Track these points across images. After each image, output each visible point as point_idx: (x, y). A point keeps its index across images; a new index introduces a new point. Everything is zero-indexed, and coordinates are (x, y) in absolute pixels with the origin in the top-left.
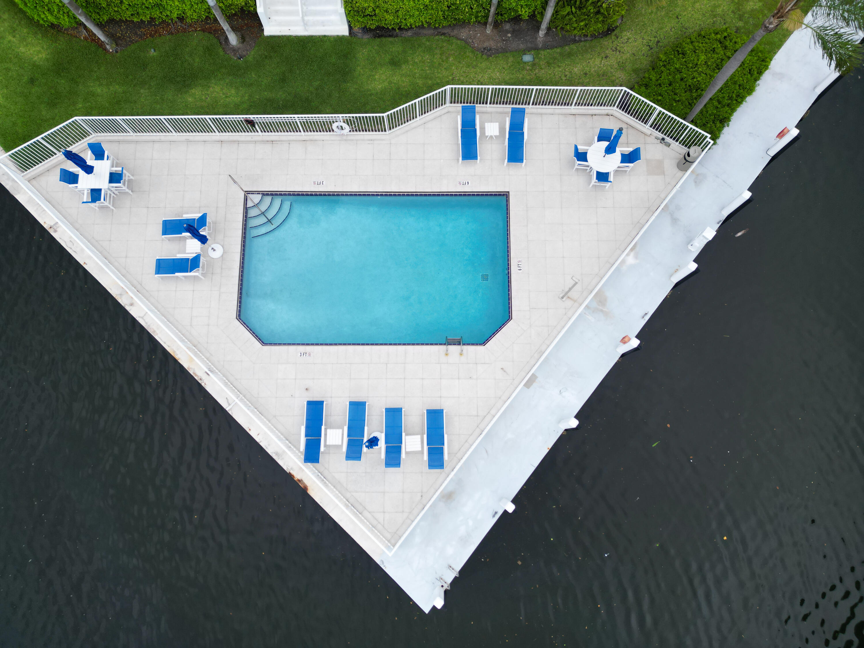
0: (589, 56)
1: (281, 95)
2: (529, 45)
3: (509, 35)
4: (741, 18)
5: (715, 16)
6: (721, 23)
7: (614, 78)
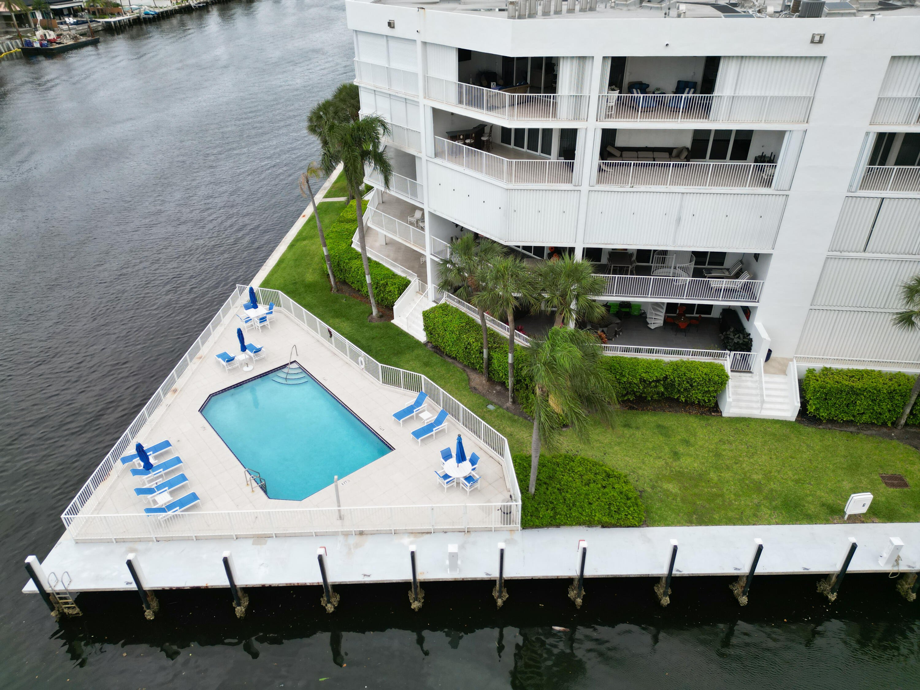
0: (525, 429)
1: (364, 342)
2: (500, 403)
3: (494, 392)
4: (653, 487)
5: (634, 472)
6: (634, 478)
7: (525, 449)
